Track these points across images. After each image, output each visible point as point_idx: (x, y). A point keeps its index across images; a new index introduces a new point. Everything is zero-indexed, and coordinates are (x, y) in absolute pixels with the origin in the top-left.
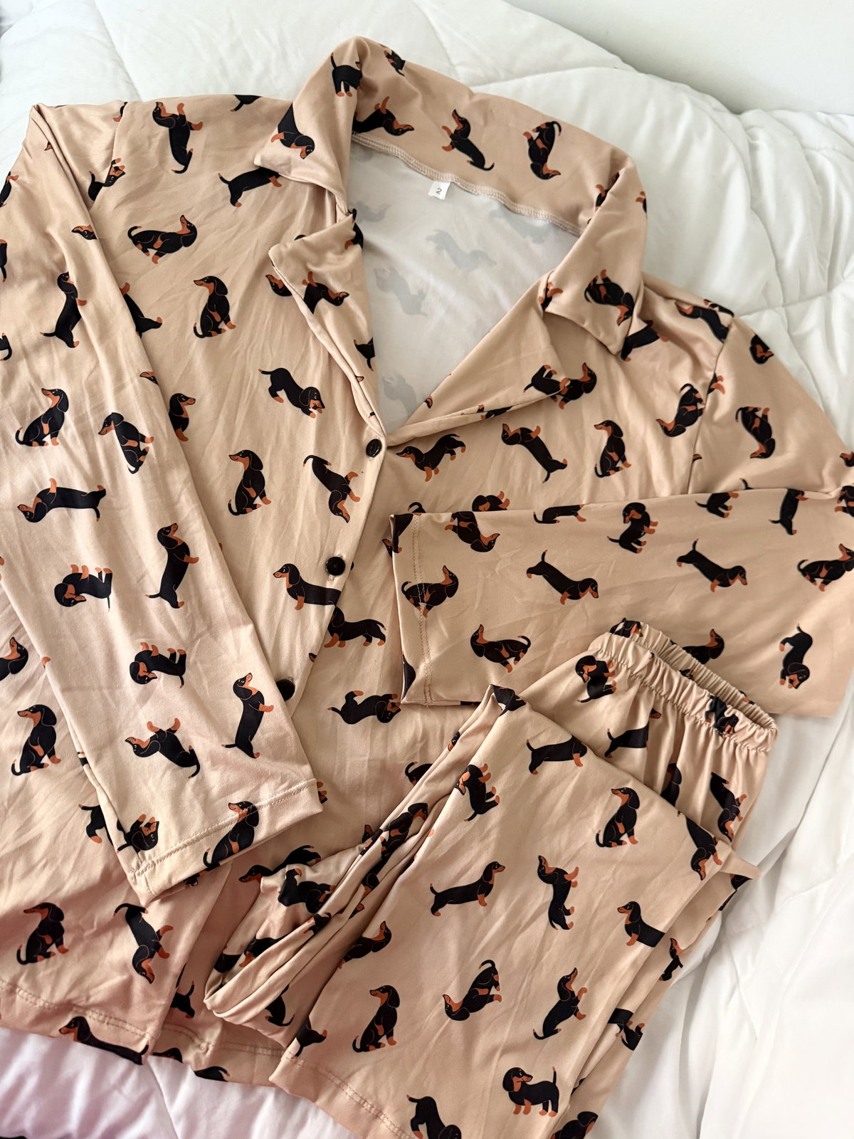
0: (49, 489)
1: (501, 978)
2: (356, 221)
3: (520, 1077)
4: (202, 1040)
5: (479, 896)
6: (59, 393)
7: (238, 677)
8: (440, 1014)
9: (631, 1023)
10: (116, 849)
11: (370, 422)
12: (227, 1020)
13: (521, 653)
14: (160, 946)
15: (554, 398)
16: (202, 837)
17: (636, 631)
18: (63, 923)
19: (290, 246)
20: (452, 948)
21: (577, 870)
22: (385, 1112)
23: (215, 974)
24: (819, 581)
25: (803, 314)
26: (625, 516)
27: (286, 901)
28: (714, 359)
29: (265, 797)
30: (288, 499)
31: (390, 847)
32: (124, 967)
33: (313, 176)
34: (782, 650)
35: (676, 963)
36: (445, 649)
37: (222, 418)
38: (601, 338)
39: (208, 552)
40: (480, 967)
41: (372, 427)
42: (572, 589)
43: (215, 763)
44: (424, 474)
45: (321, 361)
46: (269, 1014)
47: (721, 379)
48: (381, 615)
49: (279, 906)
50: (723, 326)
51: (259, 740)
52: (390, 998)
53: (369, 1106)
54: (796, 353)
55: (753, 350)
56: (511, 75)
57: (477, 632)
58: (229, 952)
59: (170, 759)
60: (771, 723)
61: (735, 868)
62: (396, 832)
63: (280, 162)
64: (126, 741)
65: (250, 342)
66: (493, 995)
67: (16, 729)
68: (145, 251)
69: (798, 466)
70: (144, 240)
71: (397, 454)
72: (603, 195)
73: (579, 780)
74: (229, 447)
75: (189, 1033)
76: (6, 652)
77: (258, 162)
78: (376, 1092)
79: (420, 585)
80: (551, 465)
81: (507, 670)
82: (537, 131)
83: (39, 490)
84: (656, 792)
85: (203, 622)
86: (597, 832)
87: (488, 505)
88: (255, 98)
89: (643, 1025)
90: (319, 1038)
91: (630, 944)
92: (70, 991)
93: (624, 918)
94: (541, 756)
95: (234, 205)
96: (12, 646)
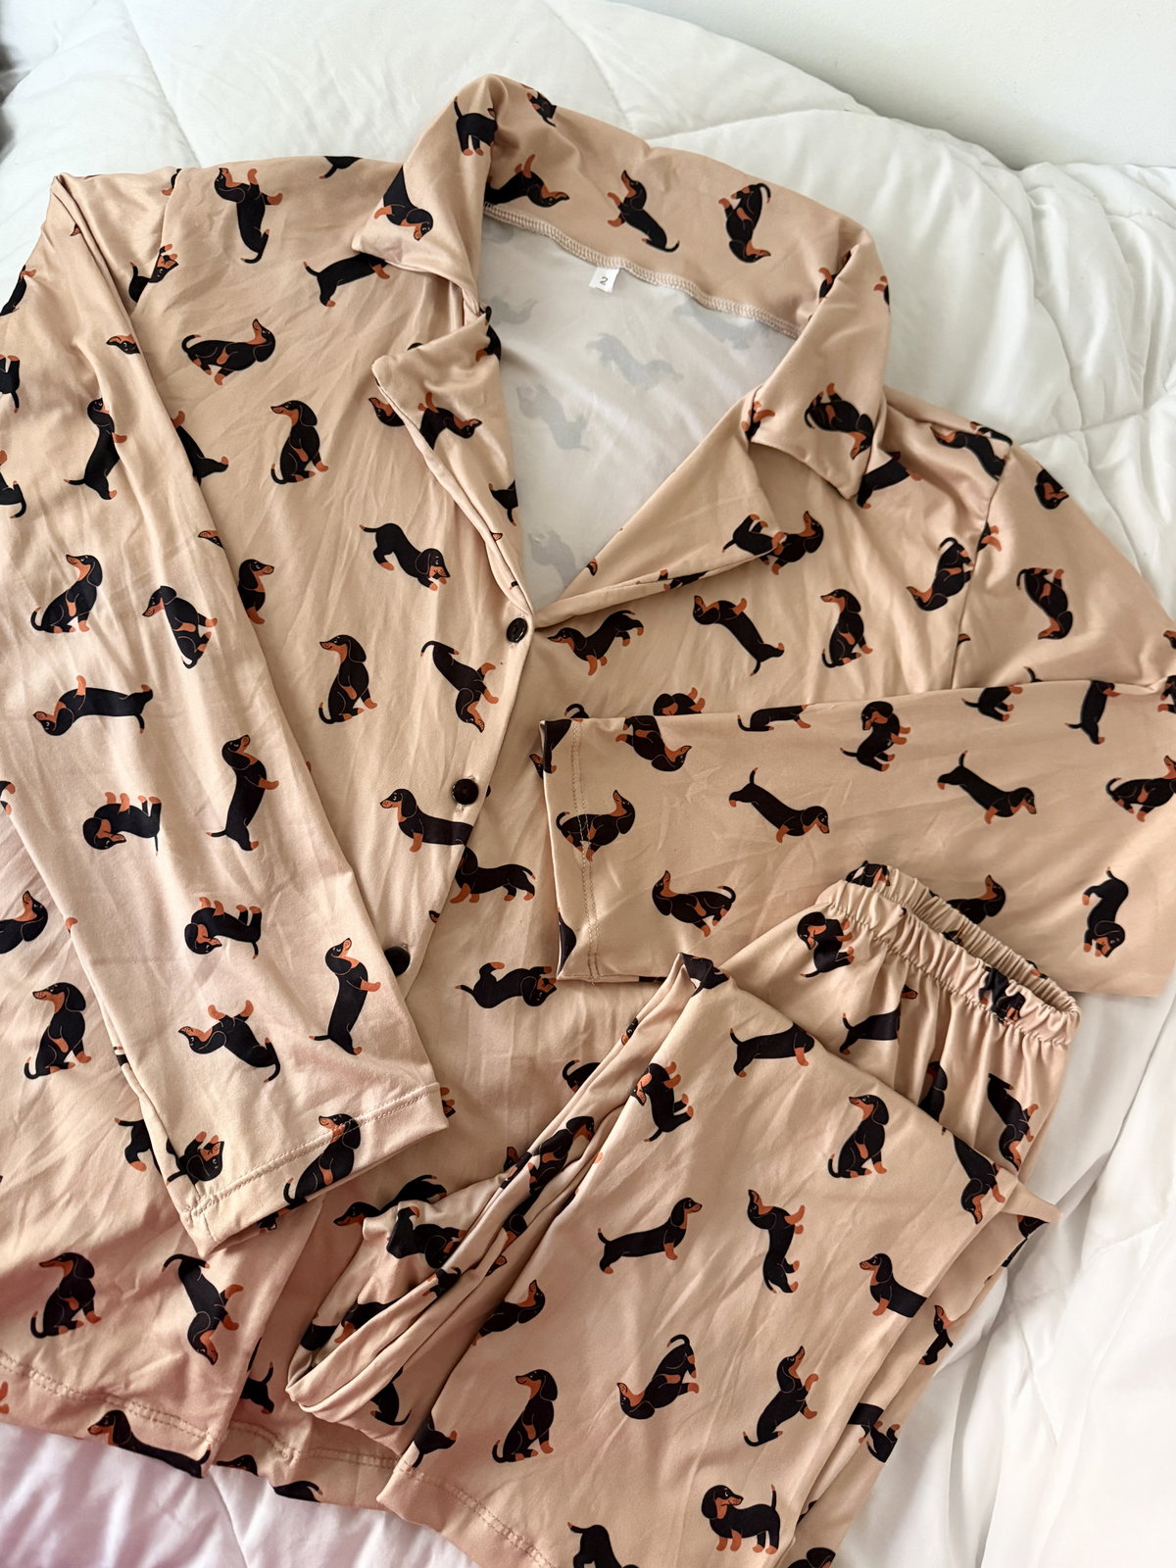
0: (76, 691)
1: (698, 1360)
2: (491, 323)
3: (726, 1498)
4: (285, 1444)
5: (666, 1246)
6: (90, 560)
7: (332, 944)
8: (613, 1410)
9: (881, 1424)
10: (165, 1178)
11: (512, 595)
12: (319, 1416)
13: (723, 910)
14: (226, 1313)
15: (764, 559)
16: (282, 1163)
17: (881, 879)
18: (94, 1281)
19: (400, 358)
20: (629, 1318)
21: (802, 1209)
22: (538, 1545)
23: (301, 1352)
24: (1137, 807)
25: (1110, 441)
26: (864, 720)
27: (397, 1250)
28: (986, 503)
29: (369, 1108)
30: (400, 699)
31: (542, 1177)
32: (176, 1343)
33: (432, 263)
34: (1086, 903)
35: (943, 1341)
36: (618, 903)
37: (310, 592)
38: (829, 476)
39: (291, 774)
40: (668, 1345)
41: (515, 603)
42: (791, 820)
43: (300, 1062)
44: (586, 664)
45: (445, 514)
46: (376, 1408)
47: (996, 530)
48: (528, 858)
49: (388, 1258)
50: (997, 458)
51: (360, 1030)
52: (544, 1388)
53: (516, 1537)
54: (1101, 494)
55: (1040, 490)
56: (701, 122)
57: (661, 881)
58: (321, 1321)
59: (239, 1055)
60: (1070, 1005)
61: (1024, 1207)
62: (550, 1157)
63: (388, 245)
64: (180, 1031)
65: (348, 490)
66: (687, 1384)
67: (32, 1016)
68: (205, 368)
69: (1104, 648)
70: (204, 353)
71: (550, 638)
72: (829, 282)
73: (803, 1085)
74: (320, 631)
75: (266, 1434)
76: (18, 912)
77: (357, 246)
78: (525, 1518)
79: (582, 817)
80: (762, 652)
81: (703, 933)
82: (737, 198)
83: (63, 692)
84: (912, 1101)
85: (284, 868)
86: (829, 1158)
87: (674, 707)
88: (352, 160)
89: (898, 1427)
90: (446, 1442)
91: (877, 1313)
92: (102, 1375)
93: (868, 1277)
94: (750, 1051)
95: (325, 304)
96: (25, 903)
